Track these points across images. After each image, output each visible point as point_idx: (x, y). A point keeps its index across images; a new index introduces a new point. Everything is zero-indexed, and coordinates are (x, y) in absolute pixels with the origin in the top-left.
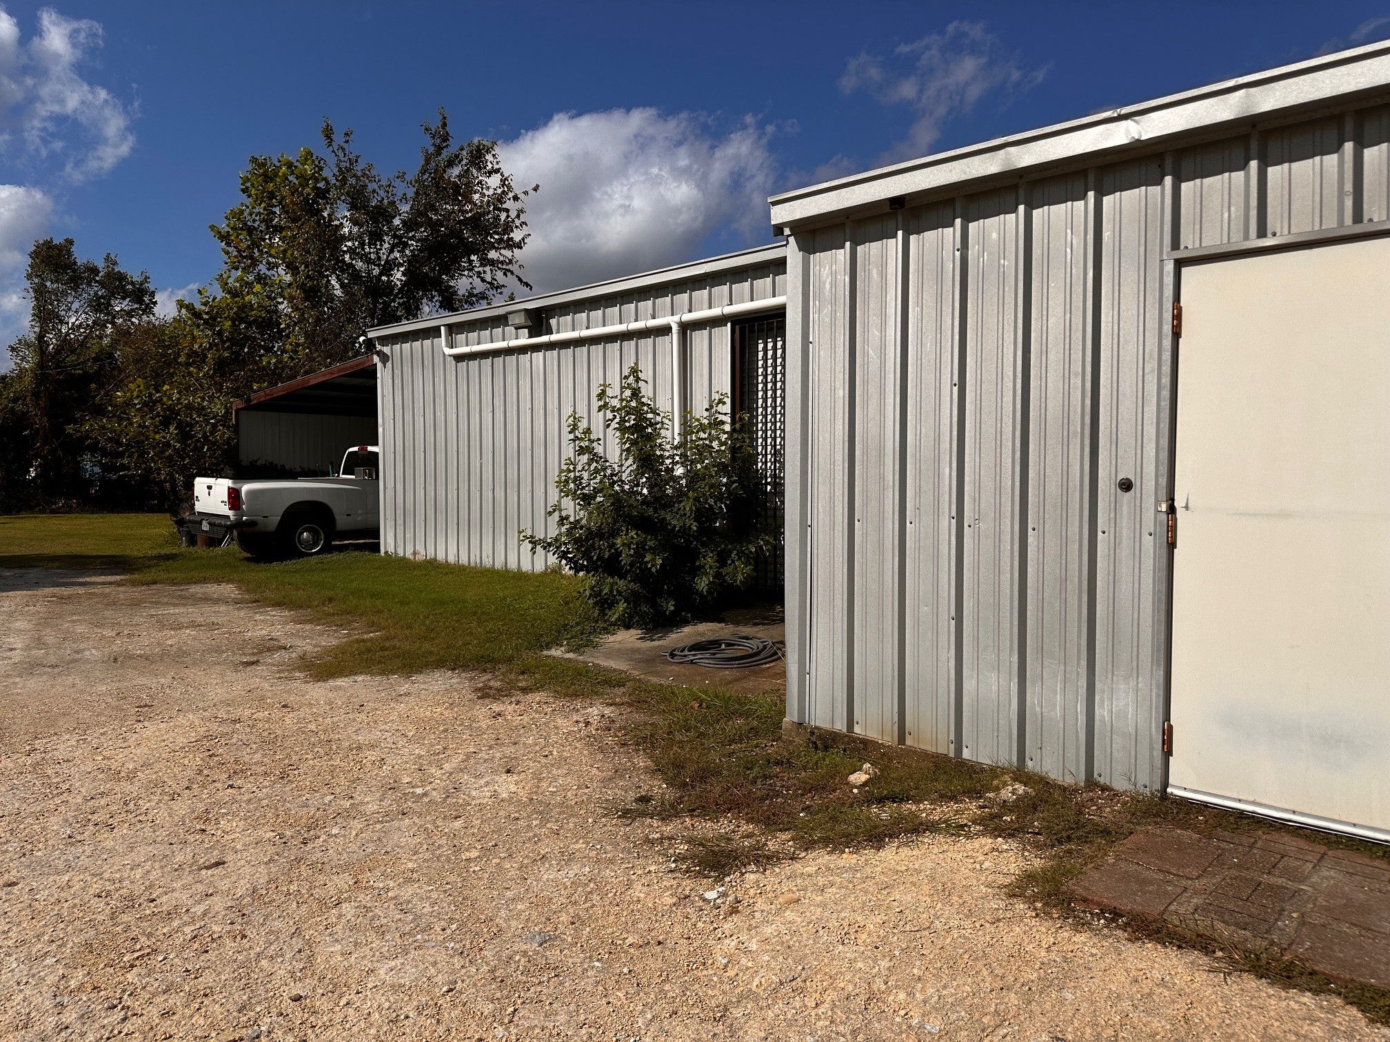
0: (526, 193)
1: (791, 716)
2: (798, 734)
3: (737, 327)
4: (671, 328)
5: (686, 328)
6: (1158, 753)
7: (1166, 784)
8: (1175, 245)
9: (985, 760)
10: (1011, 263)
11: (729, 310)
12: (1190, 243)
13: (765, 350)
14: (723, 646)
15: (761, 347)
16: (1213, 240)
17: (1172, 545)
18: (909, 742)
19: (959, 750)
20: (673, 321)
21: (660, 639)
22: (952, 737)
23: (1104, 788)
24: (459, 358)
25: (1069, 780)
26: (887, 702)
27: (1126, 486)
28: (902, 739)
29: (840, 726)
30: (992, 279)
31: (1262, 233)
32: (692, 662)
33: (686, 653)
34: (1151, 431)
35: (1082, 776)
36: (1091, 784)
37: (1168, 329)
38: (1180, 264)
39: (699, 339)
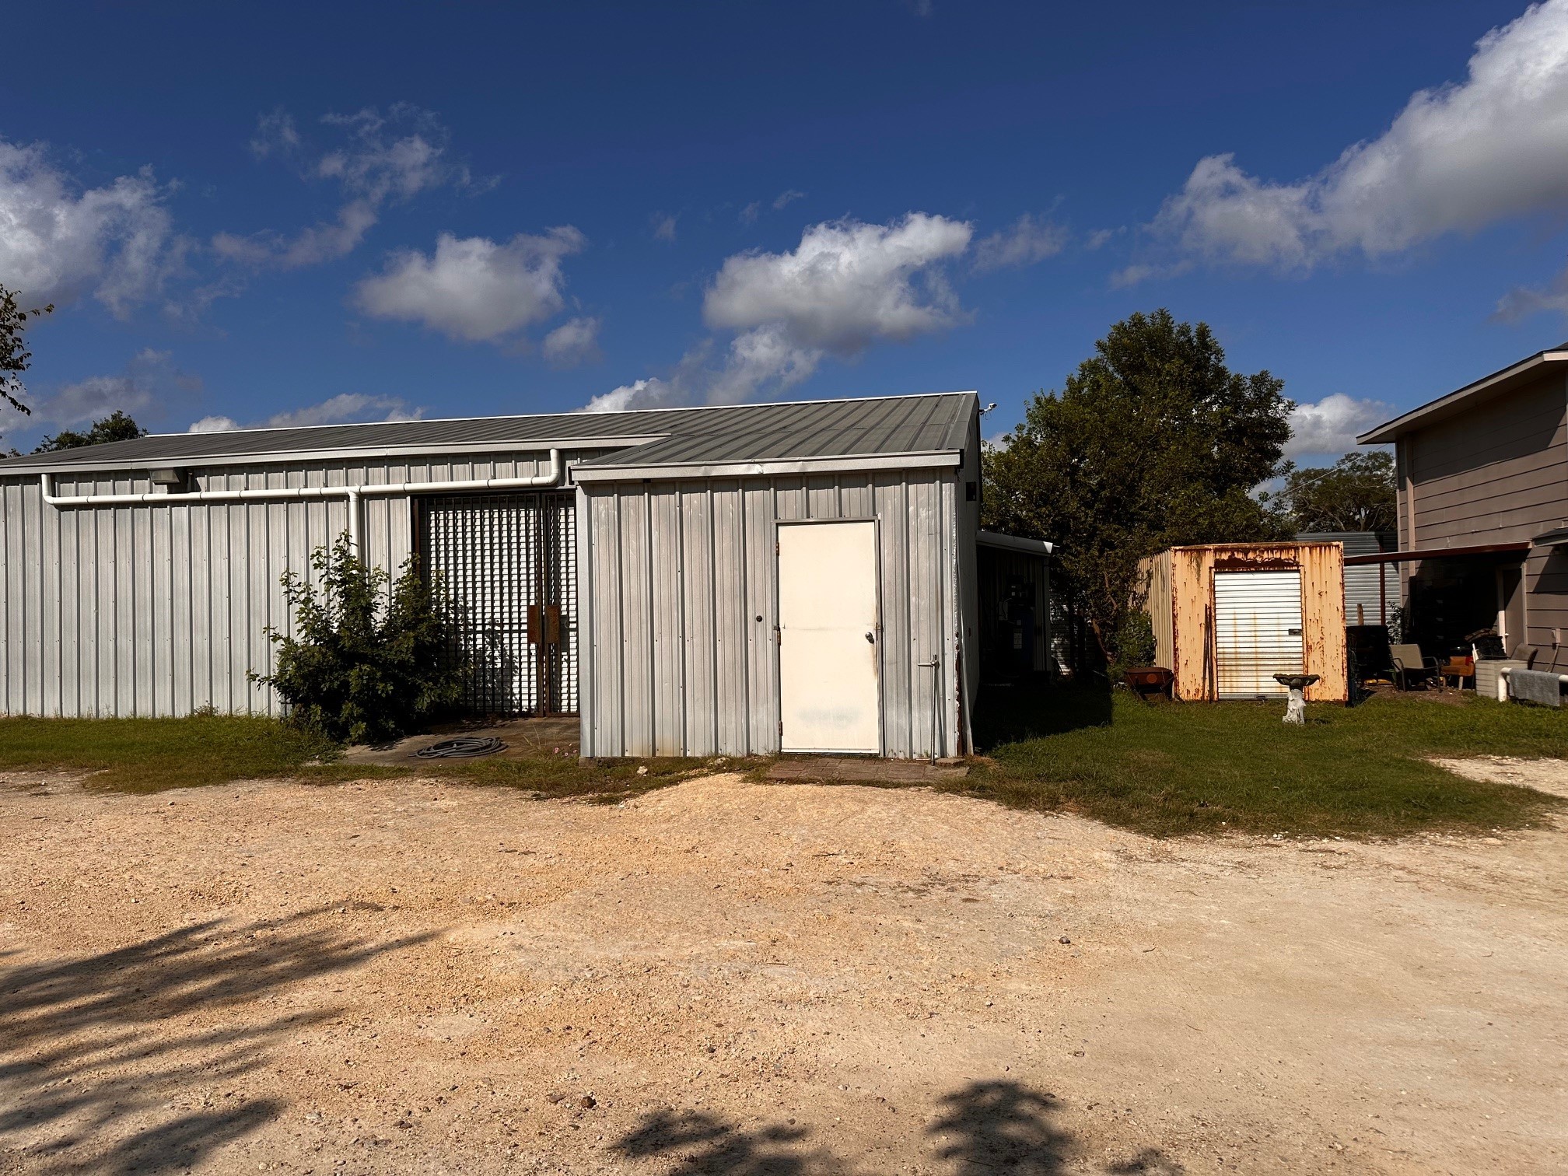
0: (36, 312)
1: (586, 752)
2: (590, 764)
3: (416, 501)
4: (349, 497)
5: (362, 497)
6: (777, 735)
7: (781, 748)
8: (776, 518)
9: (698, 755)
10: (705, 515)
11: (409, 487)
12: (782, 517)
13: (437, 519)
14: (455, 746)
15: (433, 517)
16: (790, 518)
17: (779, 644)
18: (658, 754)
19: (685, 753)
20: (352, 491)
21: (390, 748)
22: (682, 747)
23: (755, 755)
24: (62, 508)
25: (739, 755)
26: (645, 735)
27: (759, 619)
28: (654, 754)
29: (617, 754)
30: (695, 523)
31: (808, 517)
32: (442, 756)
33: (433, 751)
34: (769, 595)
35: (746, 752)
36: (749, 755)
37: (774, 552)
38: (778, 525)
39: (377, 508)
